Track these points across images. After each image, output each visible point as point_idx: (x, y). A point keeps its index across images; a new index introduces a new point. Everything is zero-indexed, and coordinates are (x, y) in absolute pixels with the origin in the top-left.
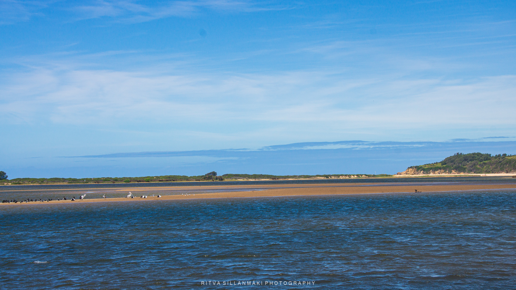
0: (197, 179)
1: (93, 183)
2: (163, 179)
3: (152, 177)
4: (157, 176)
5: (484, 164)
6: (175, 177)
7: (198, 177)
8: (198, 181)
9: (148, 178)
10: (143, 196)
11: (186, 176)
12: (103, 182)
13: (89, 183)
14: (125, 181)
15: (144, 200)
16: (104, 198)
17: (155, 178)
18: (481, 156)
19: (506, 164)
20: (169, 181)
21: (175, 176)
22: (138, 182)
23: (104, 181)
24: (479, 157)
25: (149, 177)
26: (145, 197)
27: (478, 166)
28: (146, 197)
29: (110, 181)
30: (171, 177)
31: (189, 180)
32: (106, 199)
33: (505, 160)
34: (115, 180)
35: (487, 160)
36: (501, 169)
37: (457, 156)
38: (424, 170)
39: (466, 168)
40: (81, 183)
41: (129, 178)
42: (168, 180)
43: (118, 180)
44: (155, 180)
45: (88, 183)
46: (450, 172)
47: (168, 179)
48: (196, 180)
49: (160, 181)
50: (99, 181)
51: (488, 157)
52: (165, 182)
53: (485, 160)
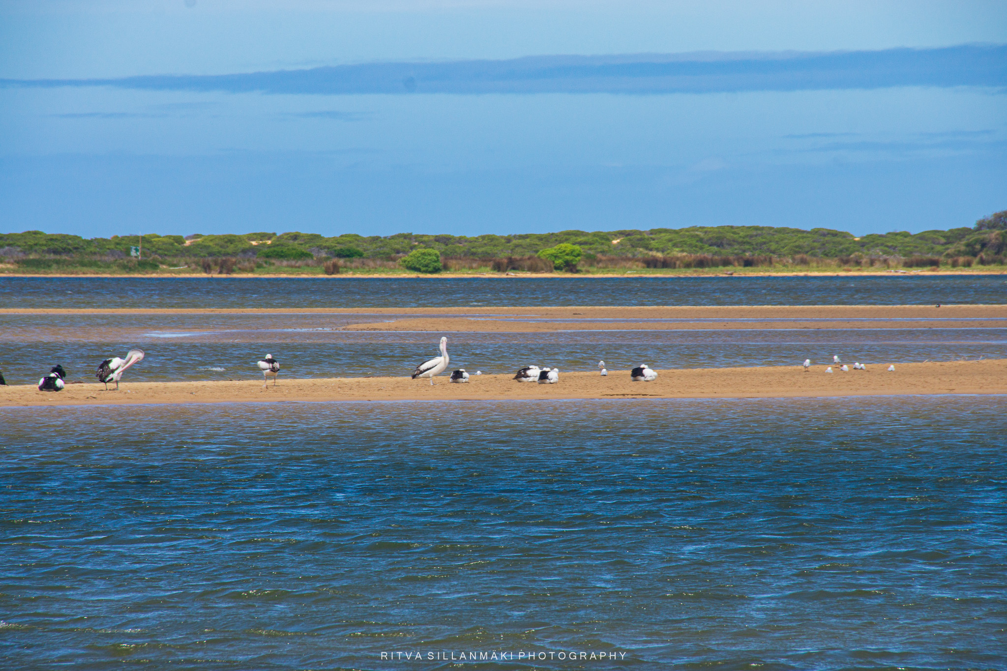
0: (917, 256)
1: (194, 271)
2: (676, 253)
3: (595, 235)
4: (628, 228)
6: (760, 240)
7: (922, 237)
8: (926, 272)
9: (567, 246)
10: (534, 372)
11: (835, 234)
12: (259, 266)
13: (164, 273)
14: (407, 258)
15: (539, 393)
16: (268, 377)
17: (616, 247)
20: (714, 264)
21: (756, 228)
22: (498, 267)
23: (268, 256)
25: (573, 238)
26: (544, 376)
28: (553, 375)
29: (310, 262)
30: (729, 236)
31: (858, 263)
32: (280, 381)
34: (340, 255)
40: (108, 266)
41: (438, 239)
42: (708, 256)
43: (361, 255)
44: (614, 261)
45: (154, 266)
47: (707, 253)
48: (909, 265)
49: (651, 263)
50: (234, 254)
52: (690, 273)
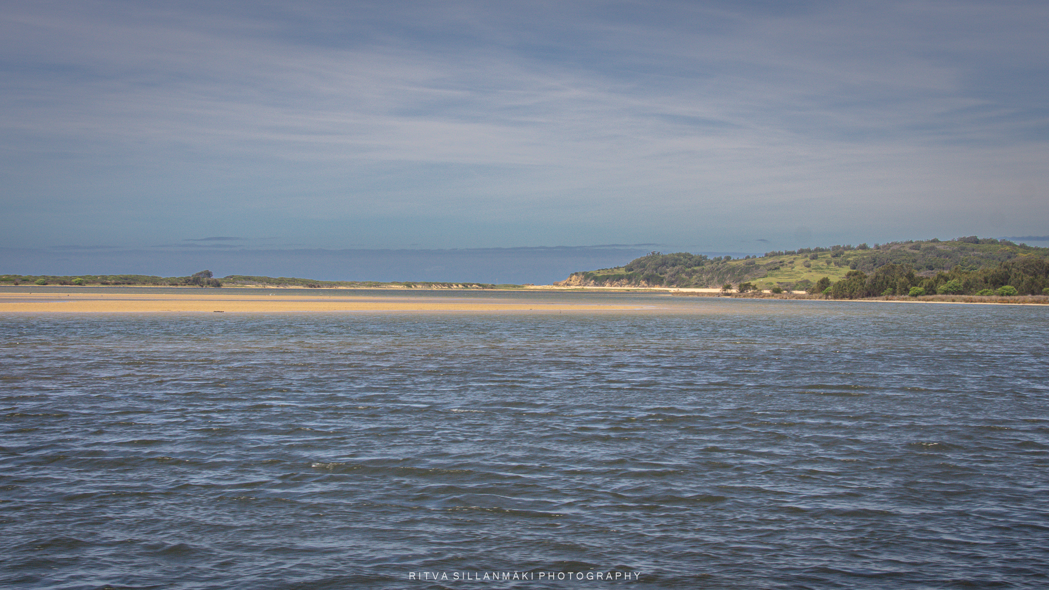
0: (174, 282)
2: (113, 281)
5: (694, 271)
18: (690, 259)
19: (727, 273)
22: (61, 284)
24: (686, 260)
27: (683, 276)
31: (158, 284)
33: (726, 266)
35: (699, 265)
36: (718, 281)
37: (652, 257)
38: (596, 278)
39: (664, 278)
42: (120, 282)
46: (637, 283)
48: (171, 285)
49: (103, 284)
51: (700, 261)
52: (113, 286)
53: (695, 265)
